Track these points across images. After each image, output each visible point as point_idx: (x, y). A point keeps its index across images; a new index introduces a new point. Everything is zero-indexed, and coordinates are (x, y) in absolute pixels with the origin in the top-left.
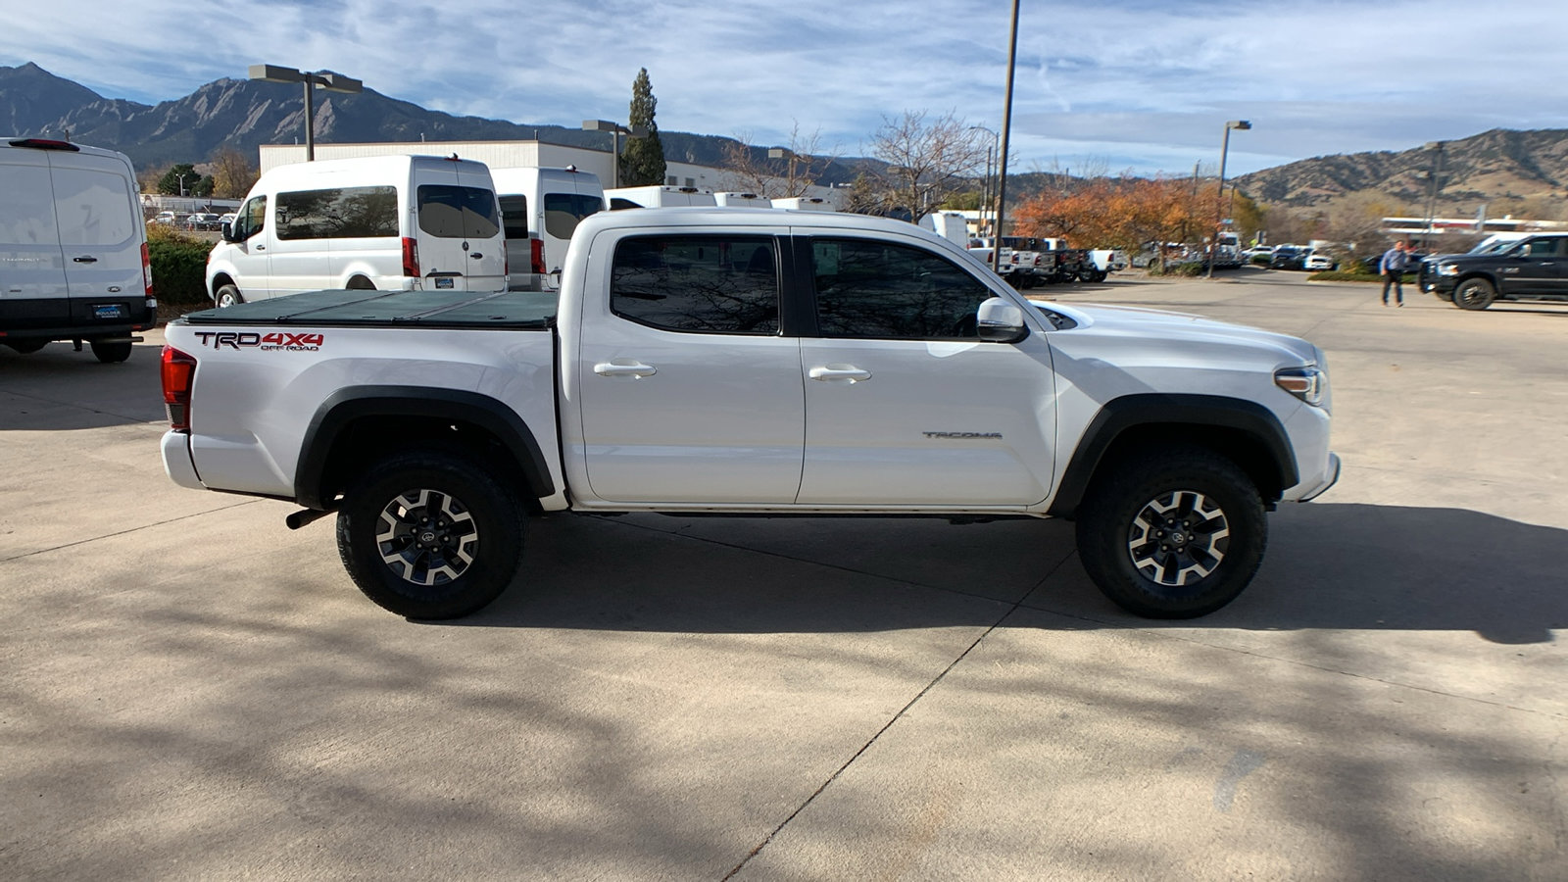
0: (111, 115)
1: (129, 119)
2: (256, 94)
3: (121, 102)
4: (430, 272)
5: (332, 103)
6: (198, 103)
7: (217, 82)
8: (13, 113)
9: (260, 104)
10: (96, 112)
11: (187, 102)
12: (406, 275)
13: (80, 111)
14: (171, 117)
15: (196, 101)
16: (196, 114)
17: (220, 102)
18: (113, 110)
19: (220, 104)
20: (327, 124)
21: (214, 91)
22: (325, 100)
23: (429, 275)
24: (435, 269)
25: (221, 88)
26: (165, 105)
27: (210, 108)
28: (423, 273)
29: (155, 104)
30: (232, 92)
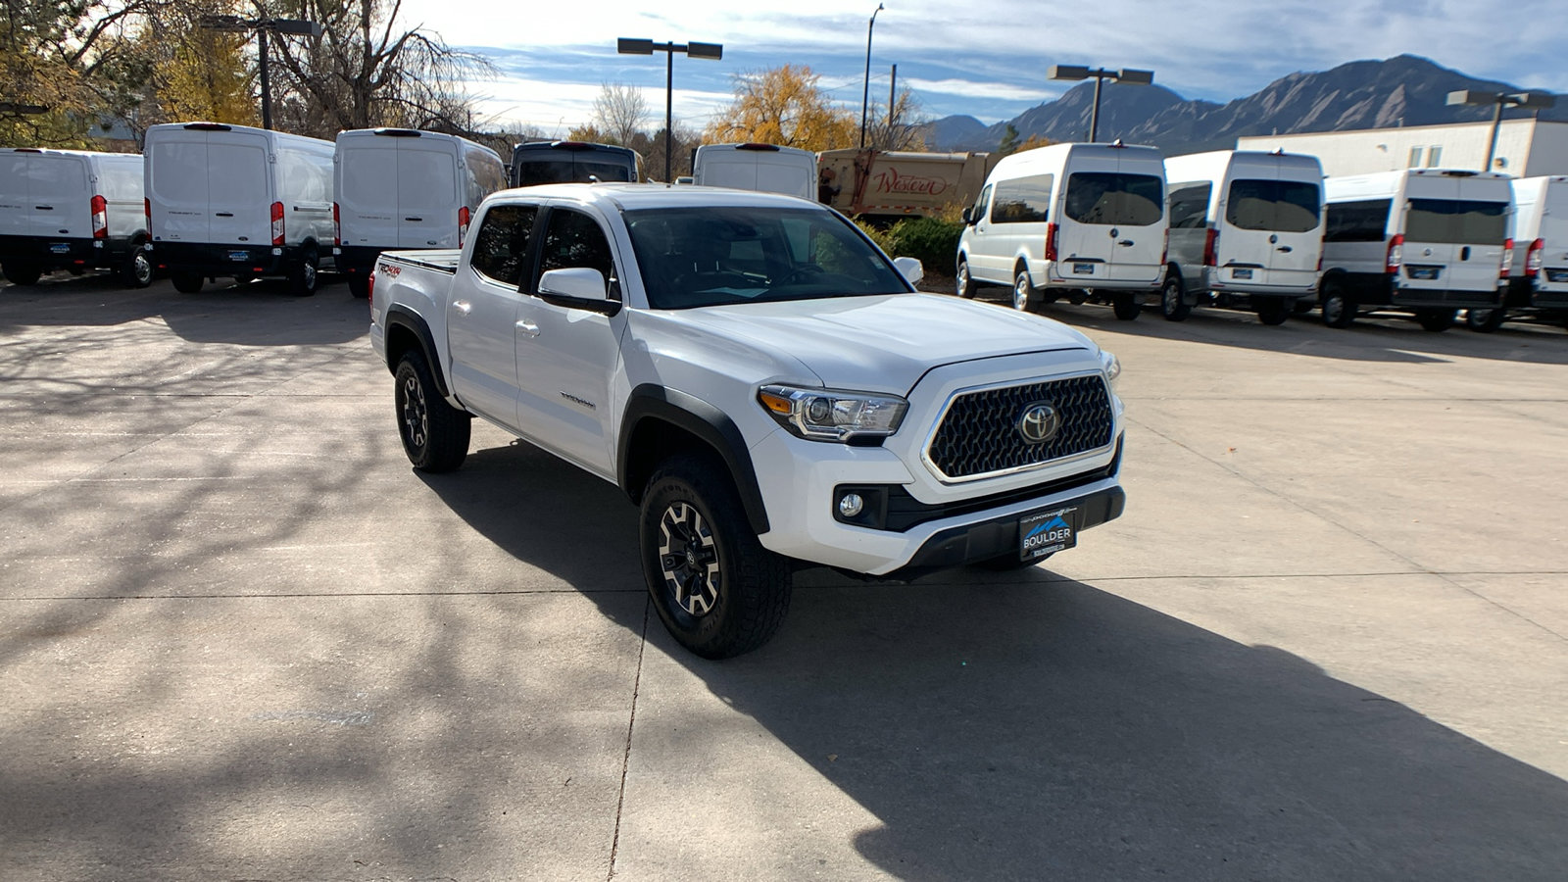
0: (1188, 115)
1: (1202, 117)
2: (1326, 84)
3: (1199, 103)
4: (1068, 257)
5: (1404, 89)
6: (1267, 98)
7: (1288, 77)
8: (1113, 118)
9: (1328, 95)
10: (1175, 113)
11: (1257, 97)
12: (1047, 258)
13: (1165, 112)
14: (1239, 114)
15: (1265, 97)
16: (1262, 110)
17: (1288, 96)
18: (1191, 109)
19: (1287, 98)
20: (1395, 112)
21: (1285, 85)
22: (1396, 87)
23: (1068, 260)
24: (1074, 255)
25: (1290, 82)
26: (1236, 103)
27: (1276, 104)
28: (1061, 257)
29: (1227, 102)
30: (1300, 86)
